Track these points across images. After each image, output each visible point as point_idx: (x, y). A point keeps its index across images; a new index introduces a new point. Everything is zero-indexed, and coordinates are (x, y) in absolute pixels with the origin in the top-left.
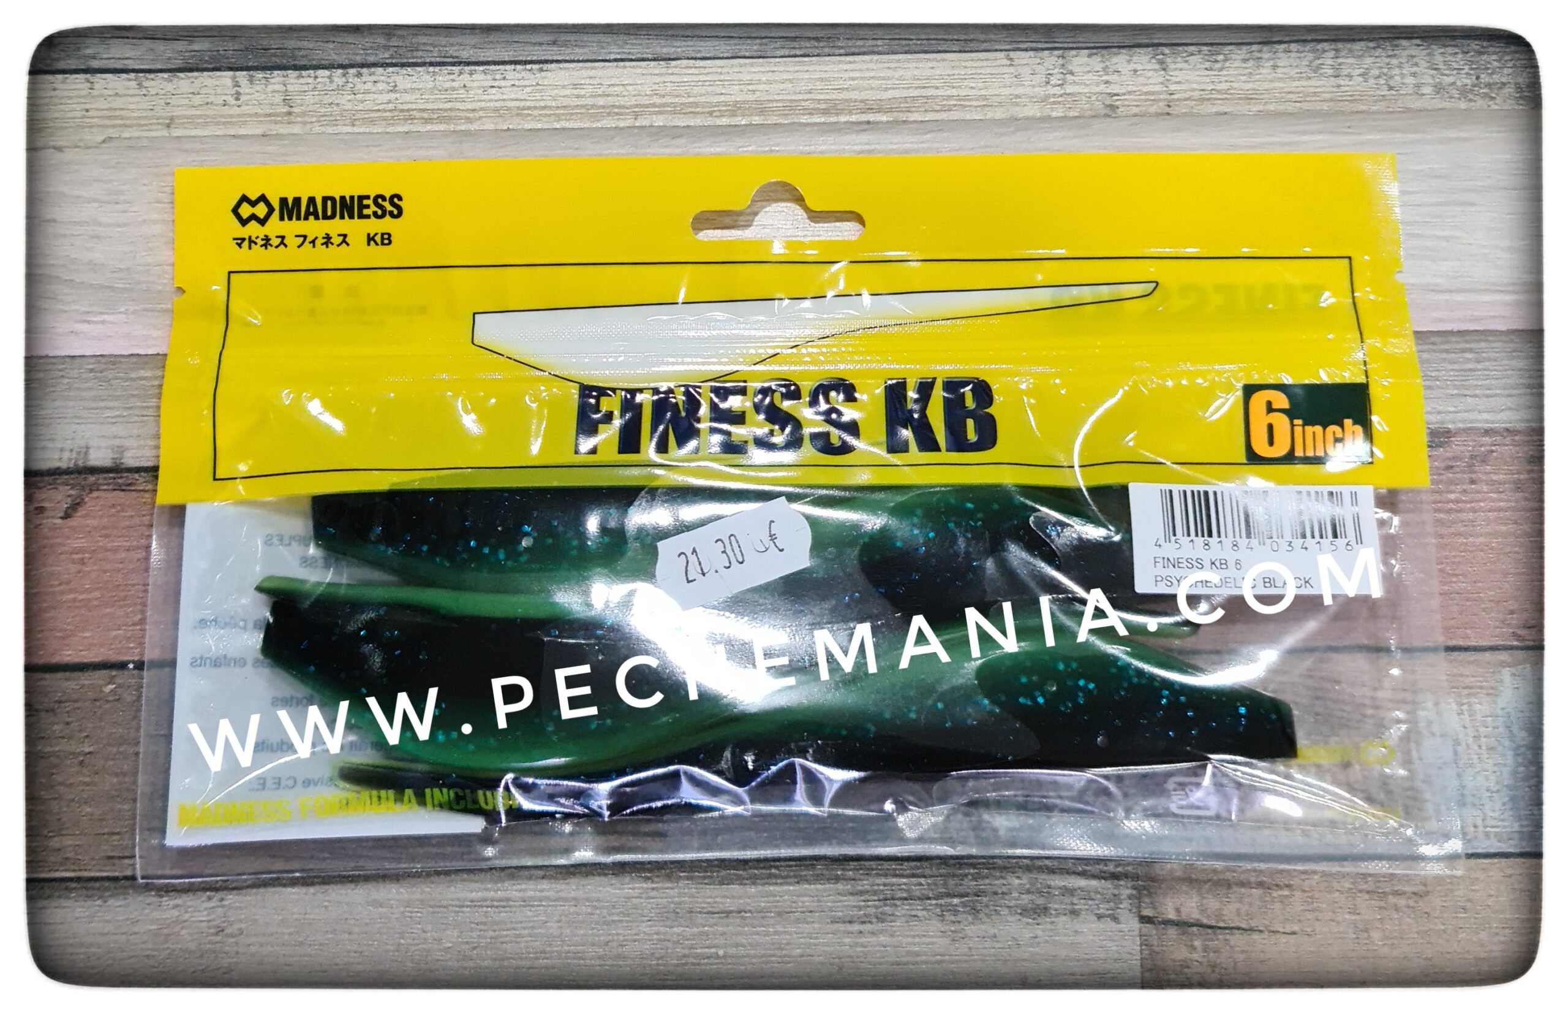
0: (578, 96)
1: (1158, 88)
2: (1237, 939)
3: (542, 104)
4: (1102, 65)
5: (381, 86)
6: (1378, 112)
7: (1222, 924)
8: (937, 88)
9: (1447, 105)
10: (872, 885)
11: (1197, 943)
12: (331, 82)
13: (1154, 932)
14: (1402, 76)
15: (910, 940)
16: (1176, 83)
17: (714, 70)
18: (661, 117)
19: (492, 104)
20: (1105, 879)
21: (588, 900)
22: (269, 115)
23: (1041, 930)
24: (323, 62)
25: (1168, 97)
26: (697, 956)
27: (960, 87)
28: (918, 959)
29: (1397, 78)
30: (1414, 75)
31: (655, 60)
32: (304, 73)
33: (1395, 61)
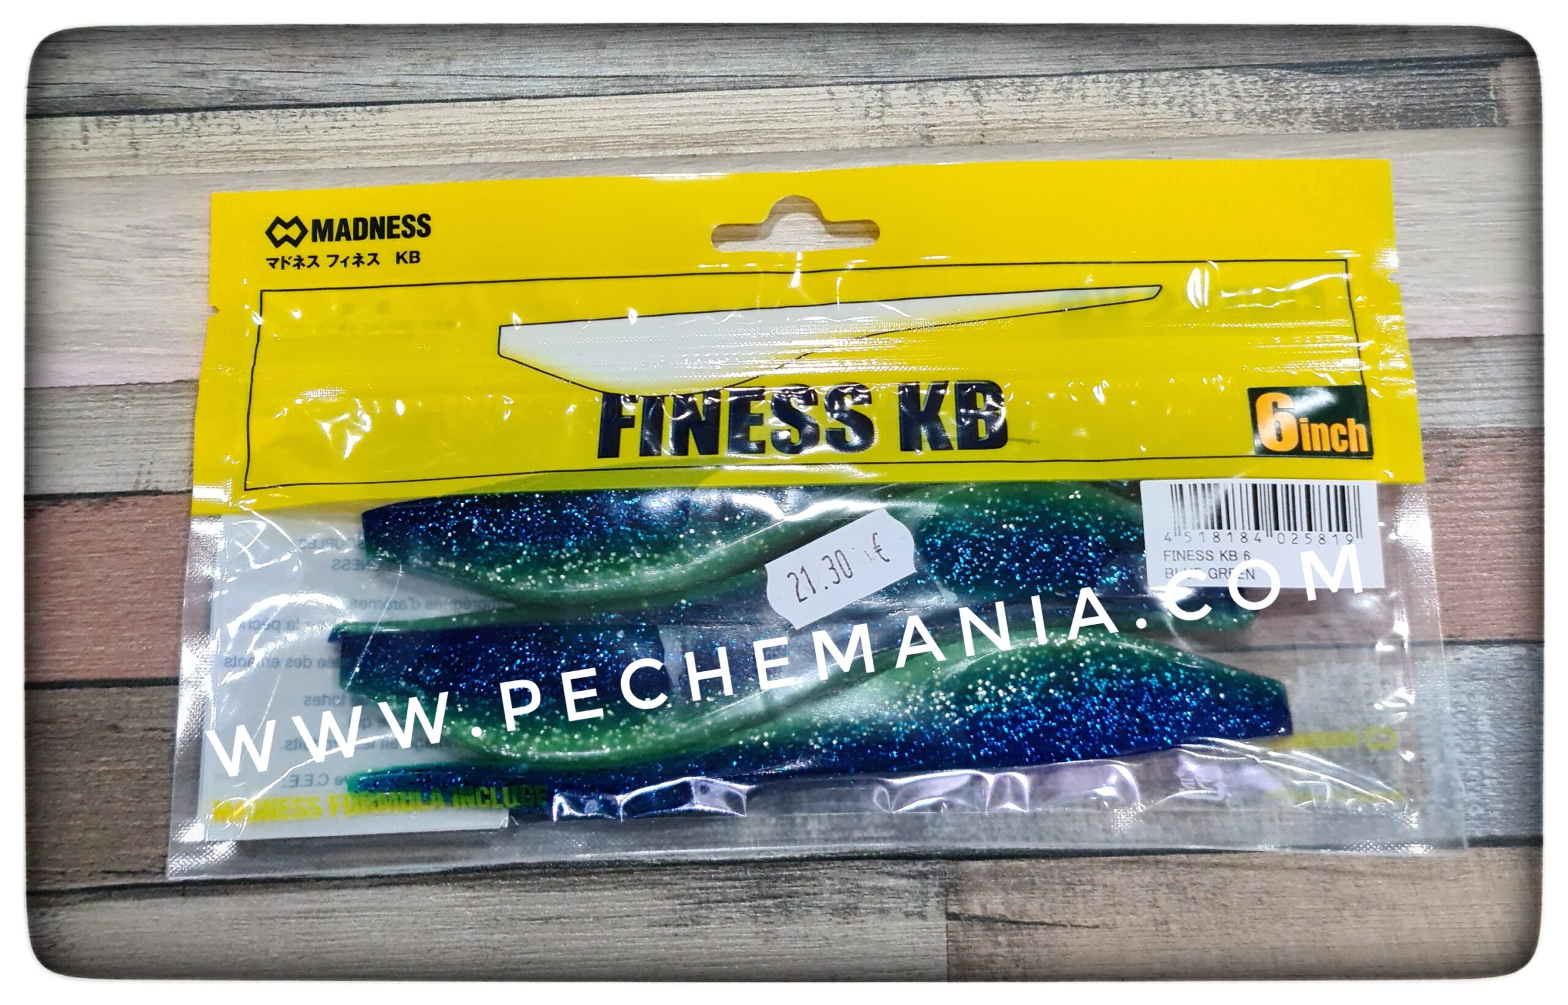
0: (415, 135)
1: (972, 119)
2: (1041, 934)
3: (381, 143)
4: (920, 97)
5: (225, 129)
6: (1182, 138)
7: (1026, 920)
8: (761, 122)
9: (1248, 130)
10: (688, 889)
11: (1001, 939)
12: (177, 124)
13: (960, 928)
14: (1205, 104)
15: (725, 941)
16: (990, 113)
17: (549, 108)
18: (496, 154)
19: (332, 144)
20: (914, 877)
21: (411, 909)
22: (116, 158)
23: (851, 929)
24: (169, 106)
25: (981, 126)
26: (518, 962)
27: (783, 121)
28: (732, 960)
29: (1201, 106)
30: (1216, 102)
31: (490, 99)
32: (151, 117)
33: (1198, 90)
